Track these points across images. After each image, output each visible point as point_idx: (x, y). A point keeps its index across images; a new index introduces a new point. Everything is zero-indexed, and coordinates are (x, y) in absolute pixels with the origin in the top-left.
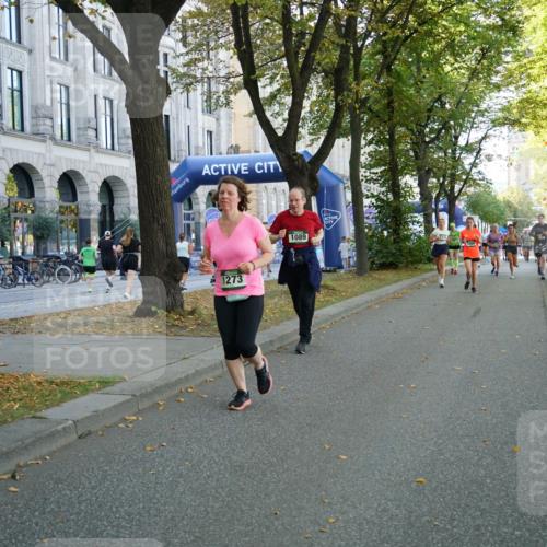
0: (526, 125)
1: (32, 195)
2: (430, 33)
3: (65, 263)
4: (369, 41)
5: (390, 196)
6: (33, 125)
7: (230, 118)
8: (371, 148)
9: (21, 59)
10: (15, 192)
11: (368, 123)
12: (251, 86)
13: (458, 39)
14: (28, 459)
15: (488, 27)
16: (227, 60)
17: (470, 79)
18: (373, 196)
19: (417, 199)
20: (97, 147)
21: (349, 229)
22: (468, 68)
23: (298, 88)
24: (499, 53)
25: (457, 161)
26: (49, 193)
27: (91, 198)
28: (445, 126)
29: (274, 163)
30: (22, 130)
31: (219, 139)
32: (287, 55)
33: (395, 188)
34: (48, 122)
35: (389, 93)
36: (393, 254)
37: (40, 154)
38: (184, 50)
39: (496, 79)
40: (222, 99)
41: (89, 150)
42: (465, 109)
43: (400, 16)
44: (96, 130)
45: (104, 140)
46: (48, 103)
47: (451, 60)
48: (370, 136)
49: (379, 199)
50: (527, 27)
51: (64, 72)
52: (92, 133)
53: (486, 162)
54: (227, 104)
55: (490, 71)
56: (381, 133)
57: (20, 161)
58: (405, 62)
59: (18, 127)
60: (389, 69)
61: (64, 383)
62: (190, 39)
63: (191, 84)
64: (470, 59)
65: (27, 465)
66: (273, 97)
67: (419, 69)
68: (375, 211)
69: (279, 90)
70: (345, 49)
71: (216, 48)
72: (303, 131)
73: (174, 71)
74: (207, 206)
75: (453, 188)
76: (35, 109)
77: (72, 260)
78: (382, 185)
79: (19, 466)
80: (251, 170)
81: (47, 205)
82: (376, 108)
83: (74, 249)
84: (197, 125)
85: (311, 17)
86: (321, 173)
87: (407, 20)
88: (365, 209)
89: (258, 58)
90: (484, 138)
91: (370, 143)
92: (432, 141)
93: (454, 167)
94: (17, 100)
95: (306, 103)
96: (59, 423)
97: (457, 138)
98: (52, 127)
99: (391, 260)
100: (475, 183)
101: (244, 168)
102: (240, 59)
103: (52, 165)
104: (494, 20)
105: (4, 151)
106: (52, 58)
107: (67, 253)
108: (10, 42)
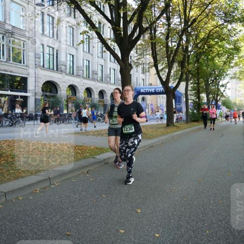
0: (241, 79)
1: (91, 96)
2: (211, 51)
3: (100, 116)
4: (192, 53)
5: (197, 100)
6: (92, 76)
7: (149, 75)
8: (192, 85)
9: (89, 57)
10: (86, 96)
11: (191, 78)
12: (156, 66)
13: (220, 52)
14: (91, 168)
15: (230, 49)
16: (149, 59)
17: (224, 65)
18: (192, 100)
19: (206, 101)
20: (110, 83)
21: (184, 110)
22: (223, 61)
23: (170, 67)
24: (233, 56)
25: (219, 90)
26: (96, 96)
27: (108, 98)
28: (216, 79)
29: (162, 89)
30: (89, 78)
31: (146, 81)
32: (167, 57)
33: (199, 97)
34: (96, 76)
35: (198, 69)
36: (198, 118)
37: (93, 85)
38: (136, 55)
39: (232, 65)
40: (147, 70)
41: (107, 84)
42: (221, 74)
43: (202, 45)
45: (112, 81)
46: (96, 70)
47: (218, 58)
48: (191, 81)
49: (193, 101)
50: (242, 49)
51: (102, 62)
52: (109, 79)
53: (228, 90)
54: (149, 71)
55: (230, 63)
56: (195, 81)
57: (88, 87)
58: (203, 59)
59: (88, 77)
60: (198, 62)
61: (101, 149)
62: (138, 52)
63: (138, 65)
64: (224, 59)
65: (91, 170)
66: (162, 69)
67: (208, 62)
68: (192, 104)
69: (164, 67)
70: (184, 56)
71: (146, 55)
72: (171, 80)
73: (133, 61)
74: (142, 101)
75: (217, 98)
76: (93, 72)
78: (195, 96)
79: (89, 170)
80: (155, 91)
81: (95, 100)
82: (194, 73)
83: (102, 113)
84: (139, 77)
85: (175, 46)
86: (176, 92)
87: (204, 47)
88: (189, 104)
89: (158, 57)
90: (228, 83)
91: (191, 83)
92: (211, 83)
93: (218, 92)
94: (88, 69)
95: (172, 71)
96: (100, 159)
97: (219, 82)
99: (197, 119)
100: (224, 97)
101: (153, 90)
102: (153, 58)
103: (97, 88)
104: (232, 46)
105: (84, 84)
106: (98, 57)
107: (100, 114)
108: (86, 52)
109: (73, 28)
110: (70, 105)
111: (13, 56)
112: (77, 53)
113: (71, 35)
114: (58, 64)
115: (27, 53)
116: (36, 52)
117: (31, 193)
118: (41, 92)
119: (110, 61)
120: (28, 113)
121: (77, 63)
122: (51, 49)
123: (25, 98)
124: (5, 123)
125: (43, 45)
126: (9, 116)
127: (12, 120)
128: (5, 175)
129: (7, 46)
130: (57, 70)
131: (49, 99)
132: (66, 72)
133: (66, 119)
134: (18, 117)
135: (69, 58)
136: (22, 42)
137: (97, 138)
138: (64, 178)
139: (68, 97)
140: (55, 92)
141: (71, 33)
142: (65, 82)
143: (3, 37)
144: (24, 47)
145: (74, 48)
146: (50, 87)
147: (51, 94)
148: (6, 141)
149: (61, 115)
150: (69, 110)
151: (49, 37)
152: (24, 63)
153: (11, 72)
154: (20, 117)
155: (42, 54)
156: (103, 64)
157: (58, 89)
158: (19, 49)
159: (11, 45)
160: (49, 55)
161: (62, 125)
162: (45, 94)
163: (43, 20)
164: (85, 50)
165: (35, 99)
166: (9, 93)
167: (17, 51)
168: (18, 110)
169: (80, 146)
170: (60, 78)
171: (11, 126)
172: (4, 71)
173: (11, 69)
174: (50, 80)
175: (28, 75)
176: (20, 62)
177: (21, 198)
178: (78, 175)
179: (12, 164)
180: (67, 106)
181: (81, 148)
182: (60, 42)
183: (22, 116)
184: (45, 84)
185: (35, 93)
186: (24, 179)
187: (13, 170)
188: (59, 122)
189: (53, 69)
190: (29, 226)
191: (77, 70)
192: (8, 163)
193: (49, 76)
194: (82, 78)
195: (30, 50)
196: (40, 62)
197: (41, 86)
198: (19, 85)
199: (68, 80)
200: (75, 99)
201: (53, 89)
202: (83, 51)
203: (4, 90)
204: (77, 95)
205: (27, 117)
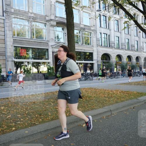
1: (131, 61)
6: (131, 48)
9: (129, 37)
10: (128, 61)
14: (136, 105)
20: (143, 52)
26: (134, 60)
27: (142, 61)
30: (129, 49)
34: (134, 48)
37: (132, 54)
41: (141, 52)
44: (143, 48)
46: (134, 44)
51: (137, 39)
52: (142, 49)
57: (129, 55)
59: (128, 49)
61: (140, 94)
76: (131, 45)
77: (138, 72)
79: (134, 106)
81: (134, 63)
83: (139, 71)
94: (128, 44)
98: (135, 48)
103: (135, 55)
105: (126, 53)
106: (134, 36)
107: (138, 71)
108: (127, 34)
109: (118, 21)
110: (118, 67)
111: (85, 42)
112: (121, 35)
113: (117, 25)
114: (110, 43)
115: (92, 39)
116: (97, 38)
117: (101, 118)
118: (101, 60)
119: (143, 37)
120: (94, 73)
121: (121, 41)
122: (105, 35)
123: (92, 64)
124: (83, 78)
125: (101, 33)
126: (84, 75)
127: (86, 77)
128: (86, 107)
129: (82, 36)
130: (109, 47)
131: (106, 64)
132: (114, 47)
133: (116, 75)
134: (89, 75)
135: (116, 39)
136: (89, 33)
137: (137, 86)
138: (119, 111)
139: (117, 62)
140: (109, 60)
141: (117, 23)
142: (114, 53)
143: (80, 32)
144: (90, 36)
145: (119, 32)
146: (106, 57)
147: (106, 61)
148: (84, 88)
149: (113, 73)
150: (118, 70)
151: (104, 28)
152: (91, 45)
153: (84, 50)
154: (90, 75)
155: (100, 38)
156: (138, 40)
157: (111, 58)
158: (88, 37)
159: (84, 36)
160: (105, 38)
161: (114, 79)
162: (103, 61)
163: (100, 19)
164: (126, 33)
165: (98, 64)
166: (84, 62)
167: (87, 38)
168: (89, 71)
169: (127, 92)
170: (111, 51)
171: (85, 80)
172: (80, 50)
173: (84, 48)
174: (106, 53)
175: (93, 51)
176: (89, 44)
177: (96, 121)
178: (128, 109)
179: (89, 101)
180: (116, 67)
181: (128, 93)
182: (110, 30)
183: (91, 75)
184: (103, 55)
185: (98, 61)
186: (96, 110)
187: (90, 105)
188: (112, 77)
189: (107, 46)
190: (102, 138)
191: (121, 46)
192: (87, 101)
193: (105, 51)
194: (125, 50)
195: (94, 37)
196: (100, 43)
197: (101, 57)
198: (88, 57)
199: (116, 52)
200: (121, 63)
201: (108, 58)
202: (125, 33)
203: (81, 61)
204: (122, 60)
205: (93, 75)
